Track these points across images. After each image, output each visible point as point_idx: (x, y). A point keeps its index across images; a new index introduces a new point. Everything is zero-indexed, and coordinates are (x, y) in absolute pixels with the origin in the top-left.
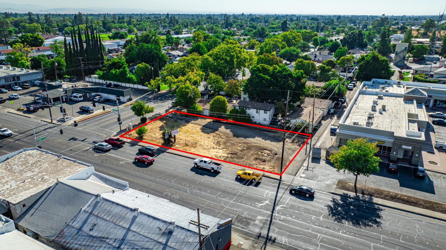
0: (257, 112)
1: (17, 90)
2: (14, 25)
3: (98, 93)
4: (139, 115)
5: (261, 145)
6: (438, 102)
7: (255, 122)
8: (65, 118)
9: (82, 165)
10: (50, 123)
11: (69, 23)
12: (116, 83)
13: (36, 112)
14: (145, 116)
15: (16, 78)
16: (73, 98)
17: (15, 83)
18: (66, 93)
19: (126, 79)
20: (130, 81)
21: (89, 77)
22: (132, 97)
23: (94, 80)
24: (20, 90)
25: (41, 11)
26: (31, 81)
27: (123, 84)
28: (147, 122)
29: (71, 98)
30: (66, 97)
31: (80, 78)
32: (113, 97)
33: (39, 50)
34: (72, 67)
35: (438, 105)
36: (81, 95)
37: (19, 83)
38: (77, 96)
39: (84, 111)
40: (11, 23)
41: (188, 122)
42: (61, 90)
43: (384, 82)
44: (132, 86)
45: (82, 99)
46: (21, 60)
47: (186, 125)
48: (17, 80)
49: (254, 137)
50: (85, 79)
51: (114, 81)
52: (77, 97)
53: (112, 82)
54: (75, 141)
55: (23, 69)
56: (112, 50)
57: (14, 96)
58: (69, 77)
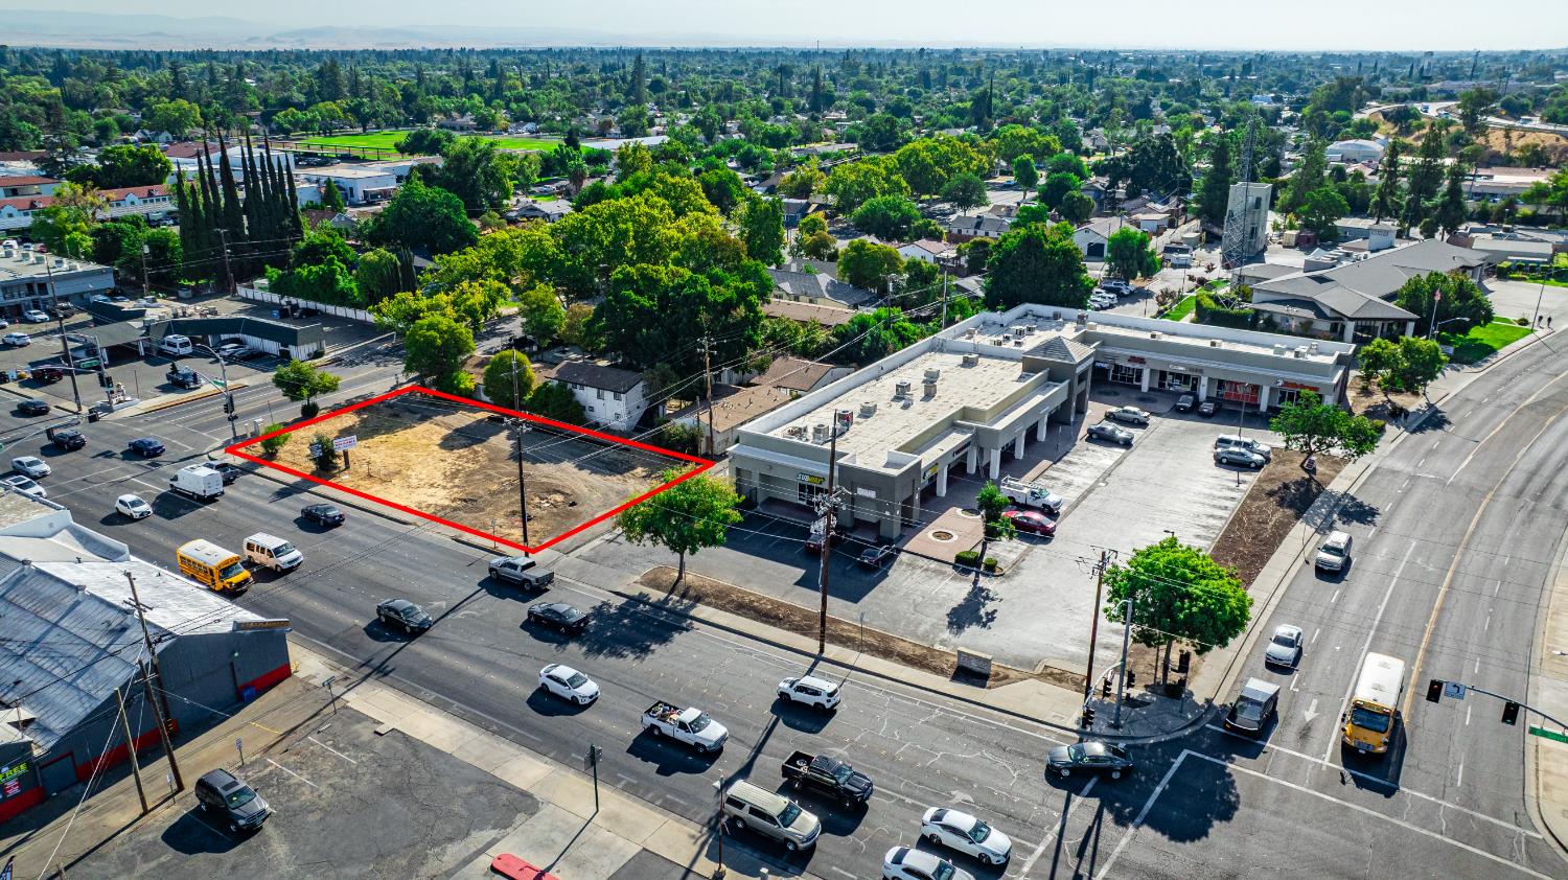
0: (599, 397)
1: (34, 322)
2: (130, 102)
3: (237, 336)
4: (294, 399)
5: (554, 481)
6: (1170, 377)
7: (597, 425)
8: (114, 401)
9: (46, 507)
10: (75, 413)
11: (296, 94)
12: (311, 305)
13: (54, 382)
14: (313, 400)
15: (36, 288)
16: (165, 347)
17: (33, 301)
18: (147, 333)
19: (336, 294)
20: (343, 299)
21: (246, 287)
22: (327, 349)
23: (258, 295)
24: (43, 321)
25: (252, 39)
26: (81, 295)
27: (331, 309)
28: (319, 415)
29: (163, 347)
30: (147, 344)
31: (223, 289)
32: (272, 347)
33: (150, 194)
34: (198, 257)
35: (1170, 385)
36: (186, 339)
37: (45, 302)
38: (174, 341)
39: (177, 383)
40: (122, 94)
41: (424, 418)
42: (136, 324)
43: (1051, 315)
44: (350, 313)
45: (189, 350)
46: (69, 233)
47: (411, 427)
48: (40, 294)
49: (558, 461)
50: (235, 291)
51: (307, 298)
52: (174, 346)
53: (302, 303)
54: (108, 460)
55: (61, 262)
56: (375, 196)
57: (13, 339)
58: (193, 284)
